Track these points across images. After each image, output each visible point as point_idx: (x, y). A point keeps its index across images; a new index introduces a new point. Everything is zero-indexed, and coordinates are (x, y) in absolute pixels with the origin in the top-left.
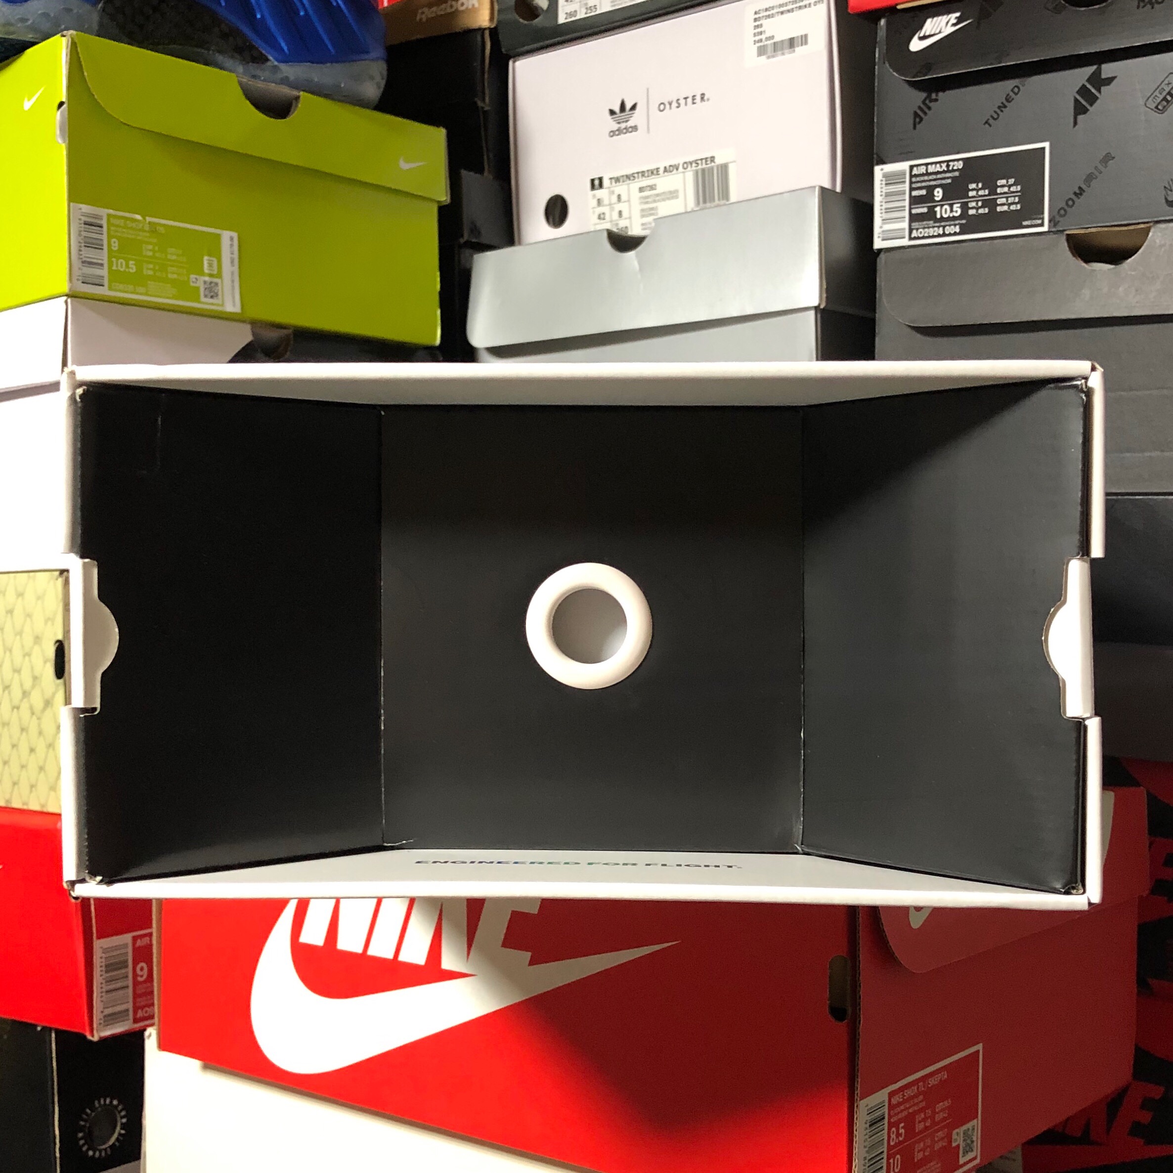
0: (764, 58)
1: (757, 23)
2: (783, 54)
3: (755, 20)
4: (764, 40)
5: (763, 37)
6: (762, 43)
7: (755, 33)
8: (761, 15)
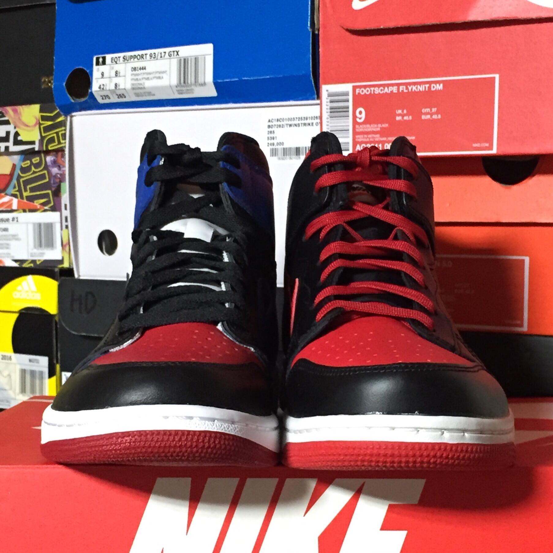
0: (275, 158)
1: (270, 129)
2: (291, 159)
3: (269, 127)
4: (275, 144)
5: (275, 141)
6: (274, 147)
7: (268, 138)
8: (273, 124)
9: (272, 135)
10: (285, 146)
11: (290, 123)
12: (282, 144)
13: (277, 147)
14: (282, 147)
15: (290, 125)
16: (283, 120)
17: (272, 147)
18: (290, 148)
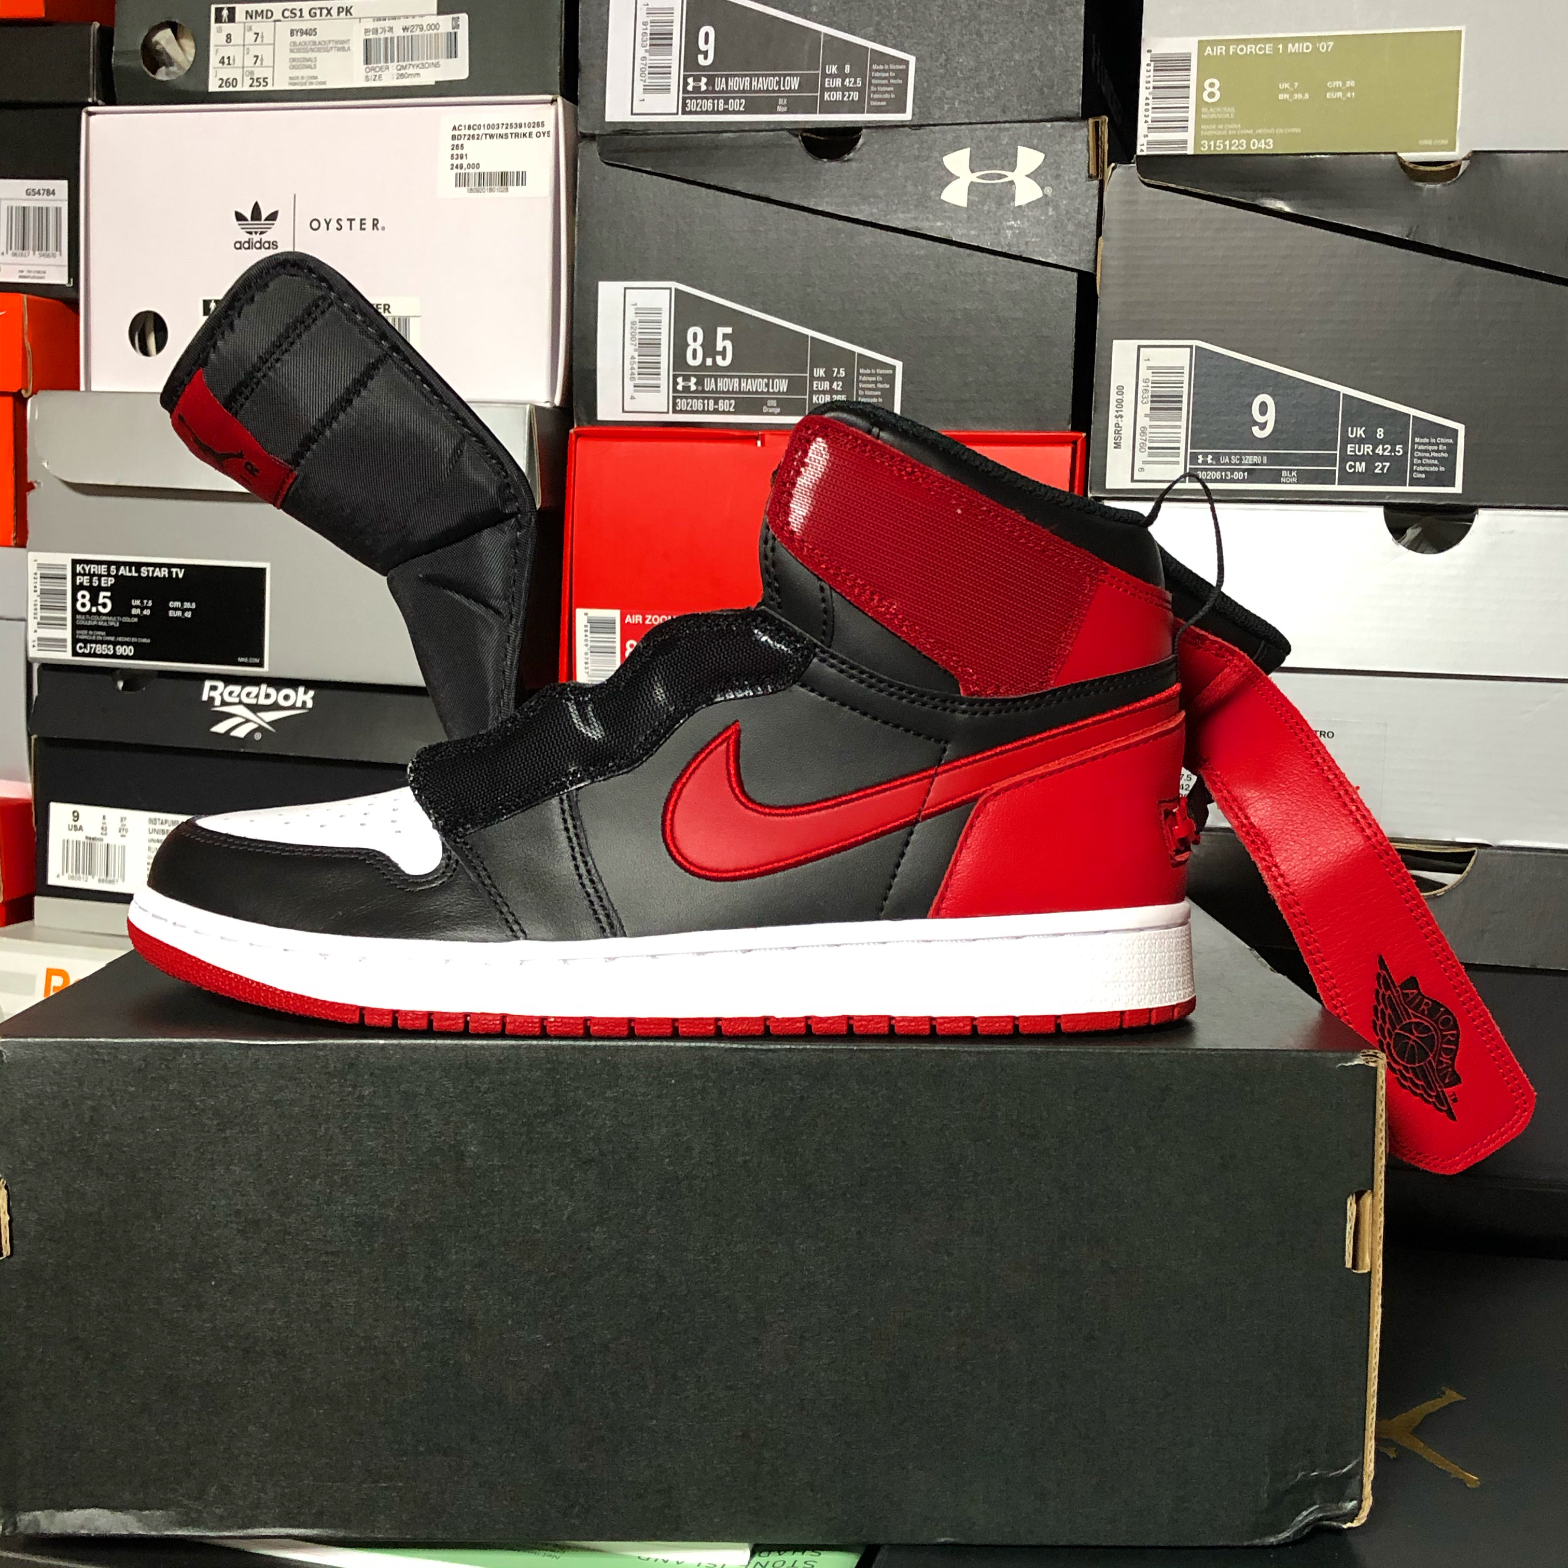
0: (463, 190)
1: (456, 142)
2: (491, 190)
3: (454, 137)
4: (465, 166)
5: (465, 162)
6: (463, 171)
7: (452, 155)
8: (462, 133)
9: (459, 152)
10: (481, 170)
11: (491, 131)
12: (478, 166)
13: (467, 171)
14: (476, 170)
15: (492, 136)
16: (479, 127)
17: (459, 171)
18: (491, 173)
